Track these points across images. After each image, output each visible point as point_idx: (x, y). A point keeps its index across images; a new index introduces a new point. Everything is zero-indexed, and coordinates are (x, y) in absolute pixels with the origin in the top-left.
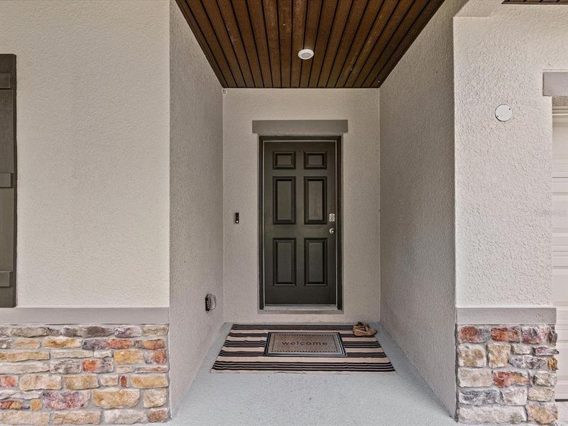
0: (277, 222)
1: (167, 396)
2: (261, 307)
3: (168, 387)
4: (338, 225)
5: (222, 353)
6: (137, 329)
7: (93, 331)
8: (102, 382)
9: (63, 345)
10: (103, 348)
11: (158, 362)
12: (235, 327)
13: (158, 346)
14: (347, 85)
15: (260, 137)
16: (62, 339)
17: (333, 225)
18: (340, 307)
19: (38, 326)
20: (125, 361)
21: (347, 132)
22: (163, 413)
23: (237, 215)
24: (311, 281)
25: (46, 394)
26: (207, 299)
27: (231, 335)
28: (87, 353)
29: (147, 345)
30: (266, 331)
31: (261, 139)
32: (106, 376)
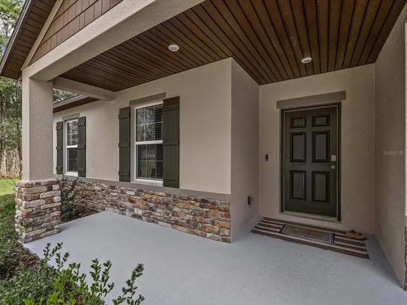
0: (293, 160)
1: (230, 232)
2: (282, 211)
3: (230, 229)
4: (338, 163)
5: (256, 227)
6: (219, 202)
7: (203, 201)
8: (206, 221)
9: (193, 204)
10: (206, 208)
11: (226, 217)
12: (265, 218)
13: (226, 210)
14: (343, 68)
15: (282, 110)
16: (193, 202)
17: (334, 163)
18: (339, 219)
19: (186, 196)
20: (214, 215)
21: (345, 99)
22: (228, 239)
23: (267, 156)
24: (317, 199)
25: (188, 221)
26: (249, 198)
27: (262, 221)
28: (201, 209)
29: (222, 209)
30: (283, 224)
31: (282, 111)
32: (207, 219)
